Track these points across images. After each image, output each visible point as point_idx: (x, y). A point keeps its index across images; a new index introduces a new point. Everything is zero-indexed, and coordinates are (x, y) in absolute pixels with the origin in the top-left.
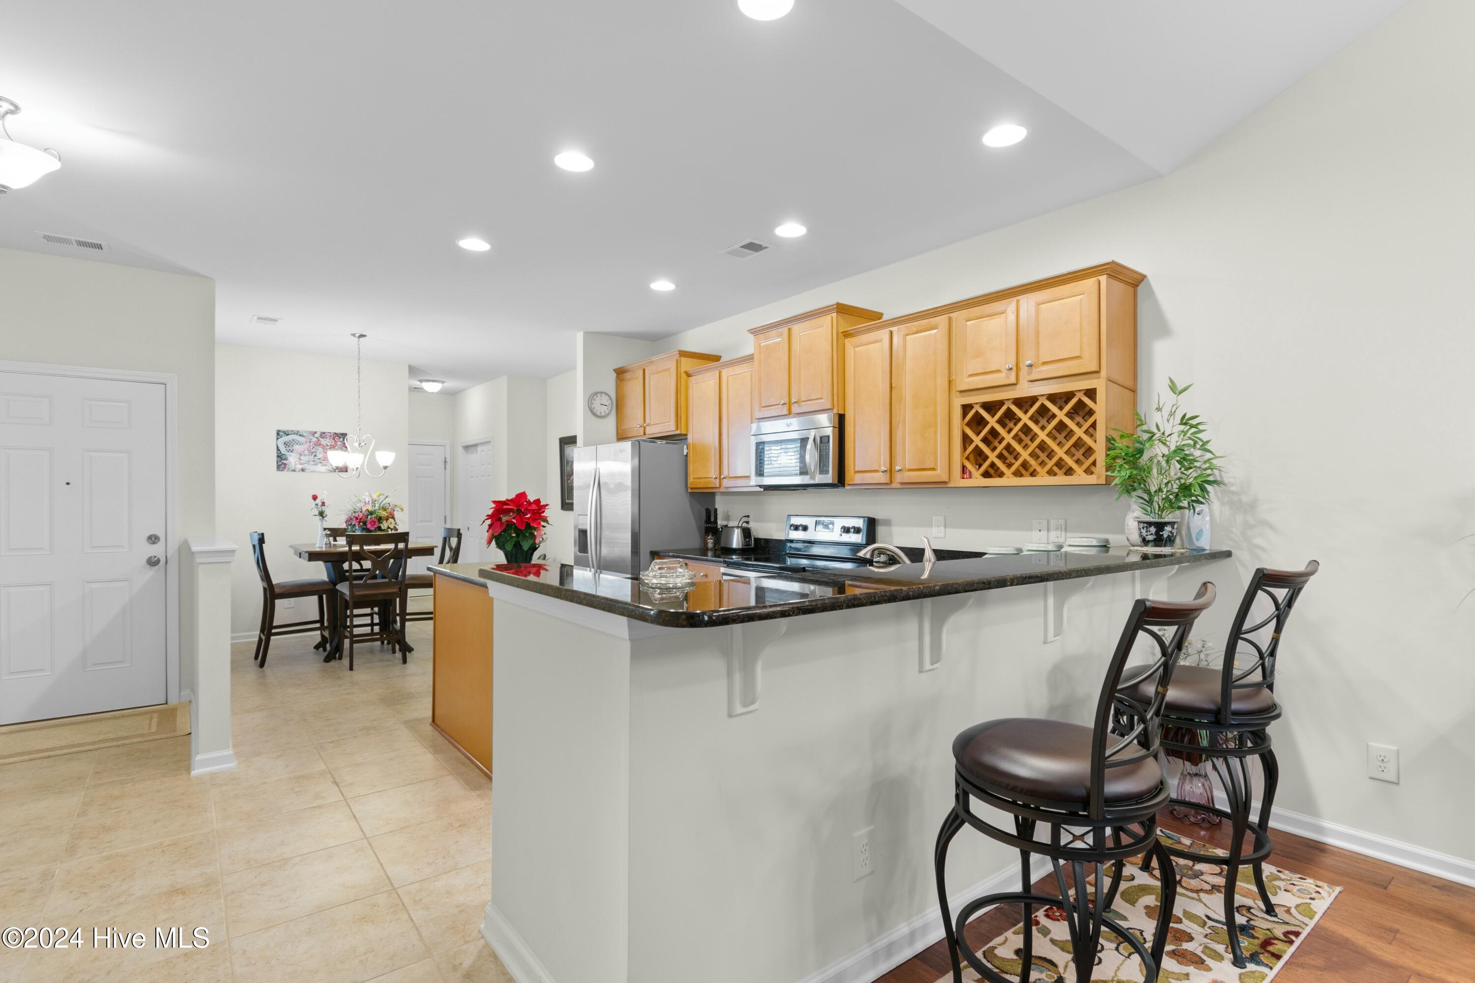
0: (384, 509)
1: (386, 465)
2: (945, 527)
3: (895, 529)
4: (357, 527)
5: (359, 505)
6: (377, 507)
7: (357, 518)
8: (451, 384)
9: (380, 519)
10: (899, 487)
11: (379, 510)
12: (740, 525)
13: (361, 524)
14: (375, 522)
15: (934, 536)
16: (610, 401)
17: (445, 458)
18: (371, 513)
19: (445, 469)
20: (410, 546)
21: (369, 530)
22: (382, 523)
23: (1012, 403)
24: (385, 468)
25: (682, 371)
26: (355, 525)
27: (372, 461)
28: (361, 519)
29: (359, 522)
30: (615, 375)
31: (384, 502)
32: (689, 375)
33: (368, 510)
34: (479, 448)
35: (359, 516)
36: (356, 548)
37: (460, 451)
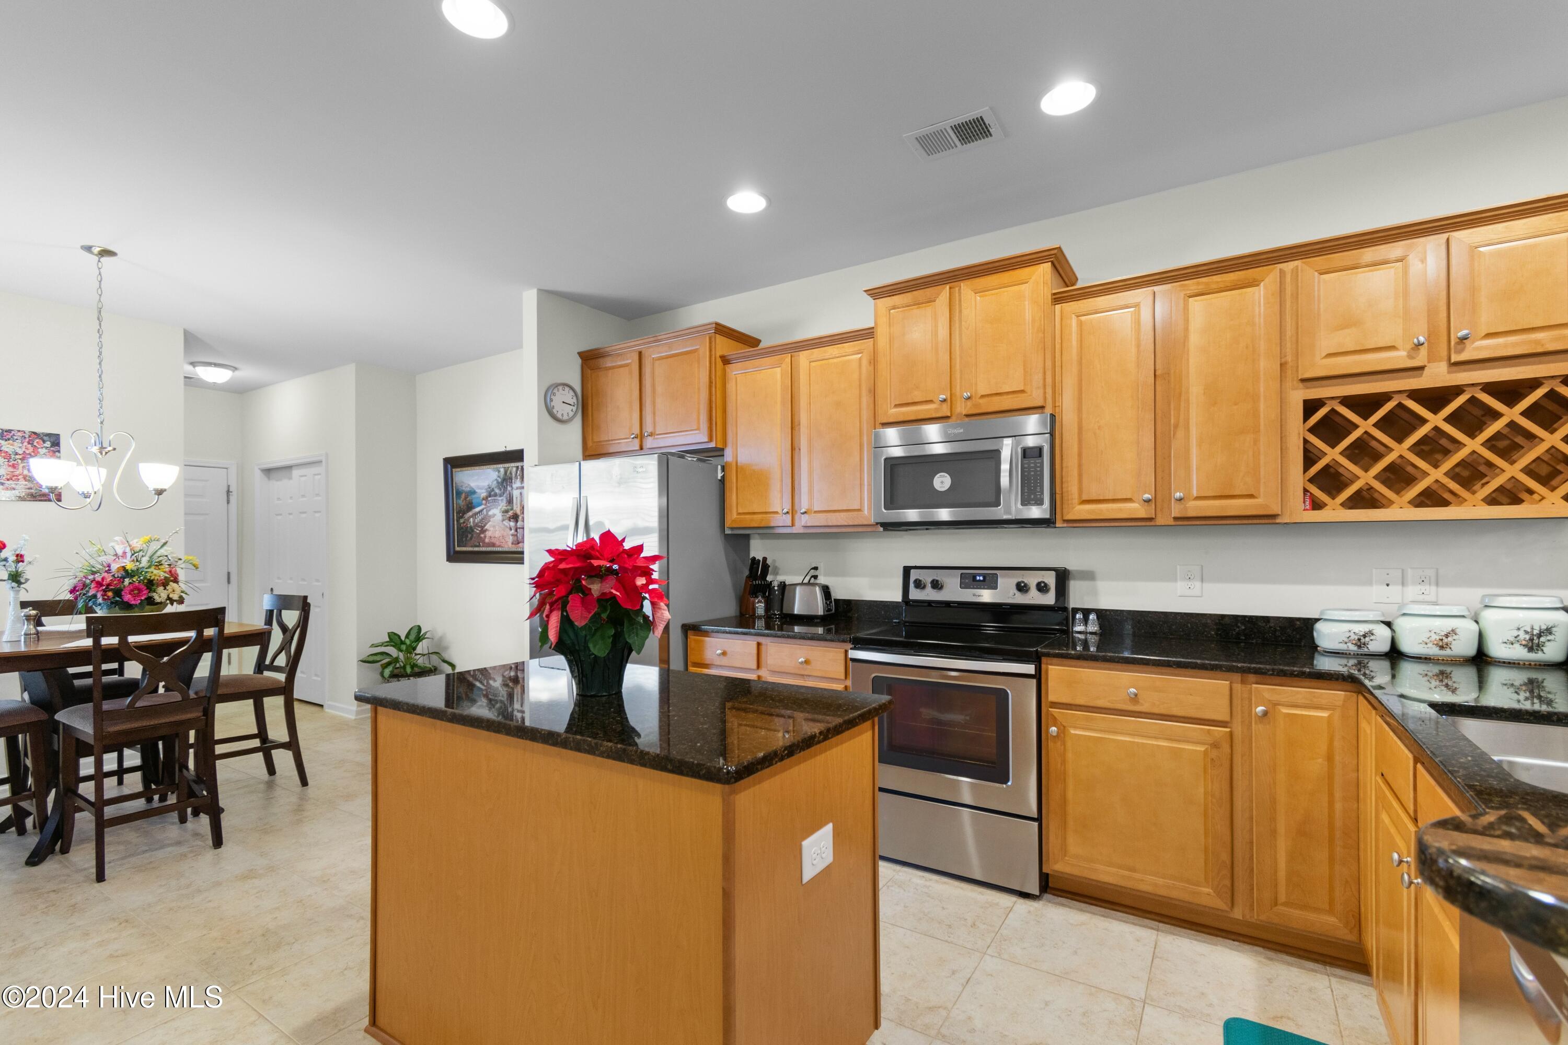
0: (159, 565)
1: (160, 487)
2: (1202, 581)
3: (1102, 585)
4: (100, 600)
5: (104, 559)
6: (144, 562)
7: (99, 584)
8: (248, 373)
9: (151, 584)
10: (1173, 523)
11: (149, 567)
12: (806, 581)
13: (110, 594)
14: (140, 590)
15: (1179, 595)
16: (575, 398)
17: (229, 486)
18: (128, 574)
19: (228, 502)
20: (229, 630)
21: (128, 606)
22: (154, 591)
23: (1340, 402)
24: (160, 492)
25: (718, 355)
26: (95, 596)
27: (132, 479)
28: (108, 585)
29: (105, 591)
30: (579, 361)
31: (159, 553)
32: (726, 361)
33: (124, 568)
34: (296, 473)
35: (103, 579)
36: (110, 641)
37: (258, 474)
